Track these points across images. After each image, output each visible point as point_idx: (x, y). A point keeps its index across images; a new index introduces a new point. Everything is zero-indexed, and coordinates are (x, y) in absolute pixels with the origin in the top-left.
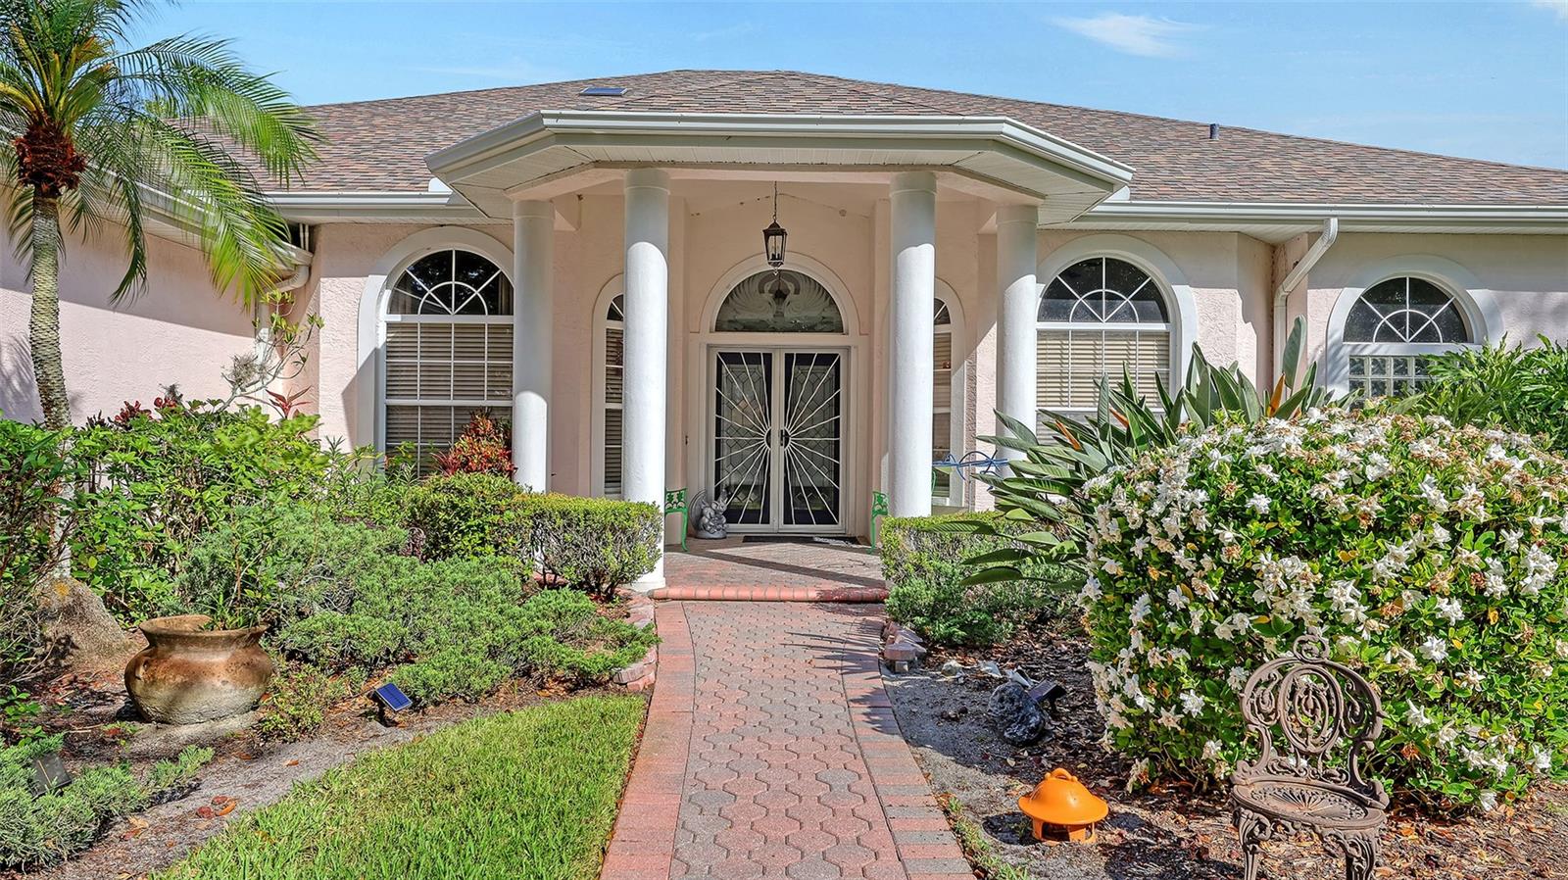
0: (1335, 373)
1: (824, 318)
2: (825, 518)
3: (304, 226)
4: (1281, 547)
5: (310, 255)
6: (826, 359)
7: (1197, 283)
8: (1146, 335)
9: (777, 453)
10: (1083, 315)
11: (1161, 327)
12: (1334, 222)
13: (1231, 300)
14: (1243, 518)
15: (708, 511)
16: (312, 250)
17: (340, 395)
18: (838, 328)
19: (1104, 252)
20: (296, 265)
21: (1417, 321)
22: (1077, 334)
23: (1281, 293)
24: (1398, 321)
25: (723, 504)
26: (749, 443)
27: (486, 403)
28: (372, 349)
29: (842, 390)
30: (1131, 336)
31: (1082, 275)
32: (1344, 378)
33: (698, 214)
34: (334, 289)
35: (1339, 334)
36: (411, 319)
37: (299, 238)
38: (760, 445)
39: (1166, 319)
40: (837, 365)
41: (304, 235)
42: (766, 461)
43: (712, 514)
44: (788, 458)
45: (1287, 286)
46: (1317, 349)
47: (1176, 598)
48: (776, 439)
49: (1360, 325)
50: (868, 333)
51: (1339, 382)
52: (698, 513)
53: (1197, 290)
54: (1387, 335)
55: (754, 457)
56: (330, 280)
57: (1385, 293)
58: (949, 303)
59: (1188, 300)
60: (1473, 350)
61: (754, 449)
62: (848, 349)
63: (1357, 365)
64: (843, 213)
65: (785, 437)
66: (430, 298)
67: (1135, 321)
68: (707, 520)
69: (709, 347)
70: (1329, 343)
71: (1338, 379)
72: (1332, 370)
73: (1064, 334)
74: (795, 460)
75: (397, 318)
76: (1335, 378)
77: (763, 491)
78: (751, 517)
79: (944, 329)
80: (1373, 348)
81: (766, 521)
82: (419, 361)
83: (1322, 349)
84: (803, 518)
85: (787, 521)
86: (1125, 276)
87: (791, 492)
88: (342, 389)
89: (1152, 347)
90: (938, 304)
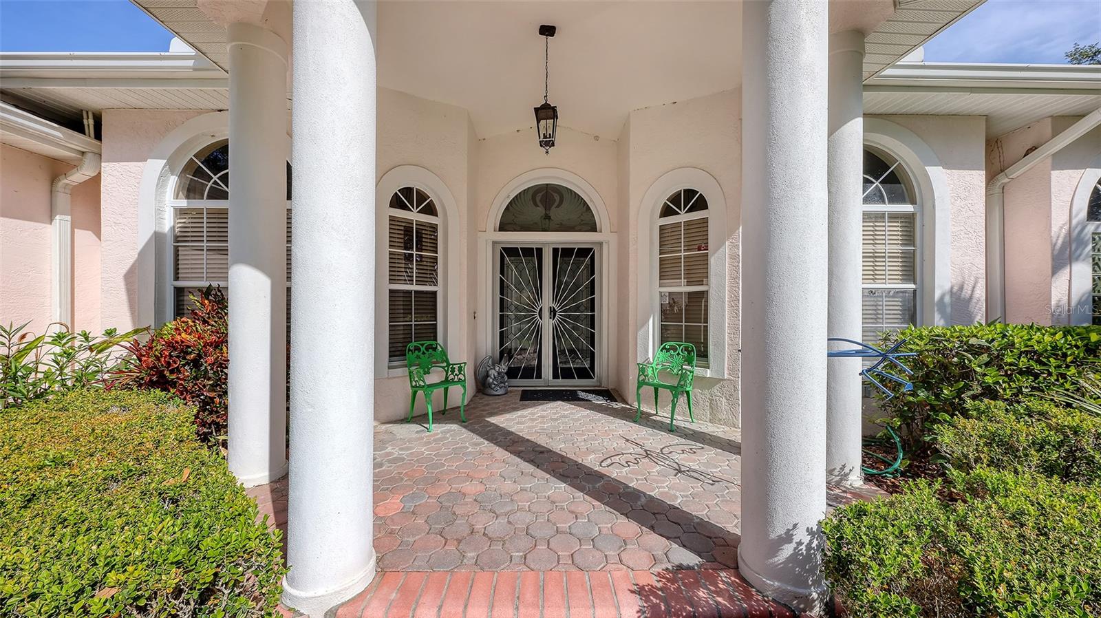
0: (1079, 252)
1: (582, 220)
2: (584, 374)
3: (87, 112)
5: (96, 142)
6: (584, 252)
7: (947, 165)
8: (894, 217)
9: (547, 325)
11: (907, 208)
15: (493, 373)
16: (98, 136)
17: (121, 277)
18: (593, 228)
20: (83, 152)
25: (504, 367)
26: (525, 317)
28: (152, 232)
29: (596, 276)
30: (881, 217)
32: (1087, 256)
33: (484, 139)
34: (115, 173)
35: (1084, 214)
36: (197, 204)
37: (84, 125)
38: (534, 318)
39: (913, 202)
40: (593, 259)
41: (89, 123)
42: (539, 330)
43: (496, 374)
44: (555, 328)
46: (1062, 228)
48: (546, 313)
49: (1096, 205)
50: (617, 231)
51: (1084, 260)
52: (484, 374)
53: (948, 171)
55: (530, 327)
56: (111, 164)
58: (706, 189)
61: (529, 321)
62: (601, 244)
64: (597, 138)
65: (553, 312)
66: (215, 183)
67: (884, 202)
68: (491, 380)
69: (494, 243)
70: (1074, 222)
71: (1082, 257)
72: (1077, 249)
74: (561, 329)
75: (183, 203)
76: (1080, 255)
77: (536, 353)
78: (528, 373)
81: (539, 376)
82: (205, 244)
83: (1067, 227)
84: (567, 374)
85: (555, 376)
87: (558, 353)
88: (124, 271)
89: (896, 228)
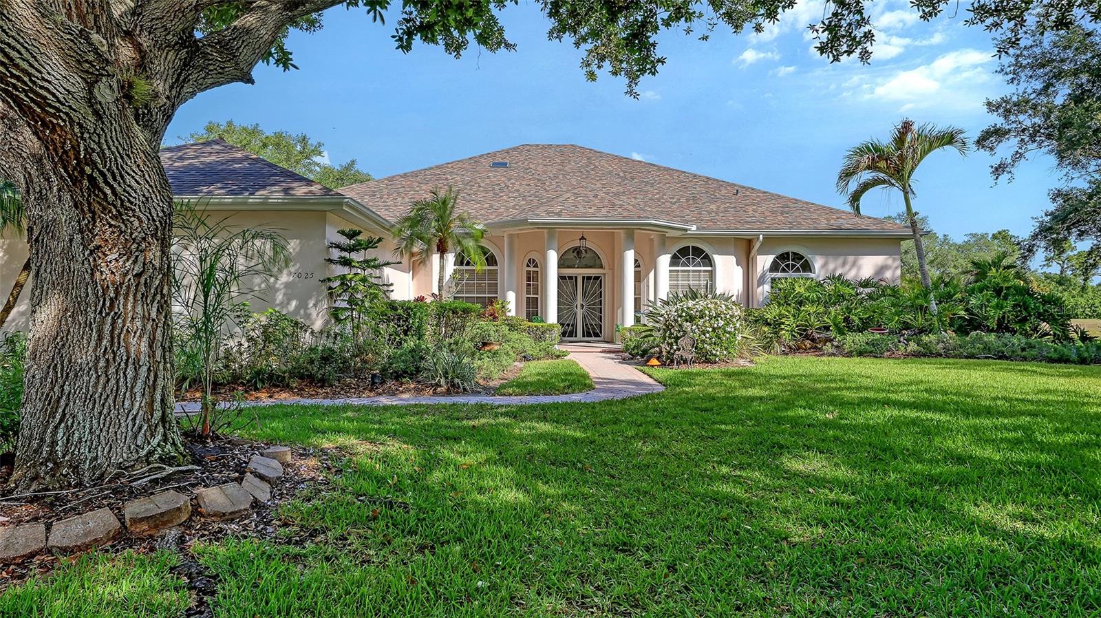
1: (596, 263)
2: (597, 334)
4: (687, 321)
6: (597, 278)
7: (721, 254)
8: (705, 271)
9: (580, 313)
10: (684, 265)
11: (710, 268)
12: (761, 236)
13: (732, 259)
14: (681, 317)
18: (601, 267)
19: (691, 244)
21: (793, 266)
22: (682, 271)
23: (751, 256)
24: (787, 266)
26: (570, 309)
27: (487, 295)
29: (603, 289)
30: (700, 271)
31: (684, 252)
34: (436, 258)
35: (768, 270)
36: (462, 267)
38: (573, 309)
39: (711, 266)
40: (601, 281)
42: (576, 315)
44: (583, 314)
45: (752, 254)
46: (760, 272)
47: (672, 330)
48: (579, 306)
49: (774, 267)
50: (612, 268)
53: (721, 256)
54: (784, 271)
55: (571, 313)
56: (435, 255)
57: (784, 257)
58: (640, 261)
59: (718, 259)
60: (812, 275)
61: (571, 311)
62: (605, 274)
63: (773, 280)
65: (582, 306)
66: (468, 260)
67: (701, 266)
70: (764, 273)
73: (678, 271)
74: (586, 314)
75: (457, 268)
77: (574, 325)
78: (571, 335)
79: (638, 269)
80: (779, 275)
81: (576, 336)
82: (464, 282)
83: (762, 274)
84: (589, 334)
85: (584, 336)
86: (698, 252)
87: (585, 326)
89: (707, 275)
90: (636, 261)
